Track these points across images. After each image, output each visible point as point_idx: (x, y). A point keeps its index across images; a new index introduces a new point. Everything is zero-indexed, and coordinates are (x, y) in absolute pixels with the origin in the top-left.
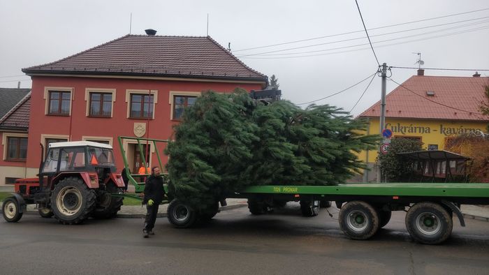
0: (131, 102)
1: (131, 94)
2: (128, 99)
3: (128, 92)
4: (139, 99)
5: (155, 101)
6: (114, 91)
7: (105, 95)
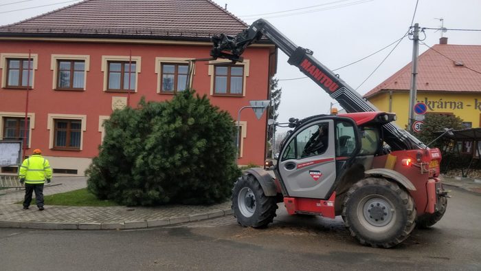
0: (109, 72)
1: (109, 62)
2: (104, 68)
3: (105, 59)
4: (118, 67)
5: (138, 69)
6: (87, 58)
7: (76, 63)
